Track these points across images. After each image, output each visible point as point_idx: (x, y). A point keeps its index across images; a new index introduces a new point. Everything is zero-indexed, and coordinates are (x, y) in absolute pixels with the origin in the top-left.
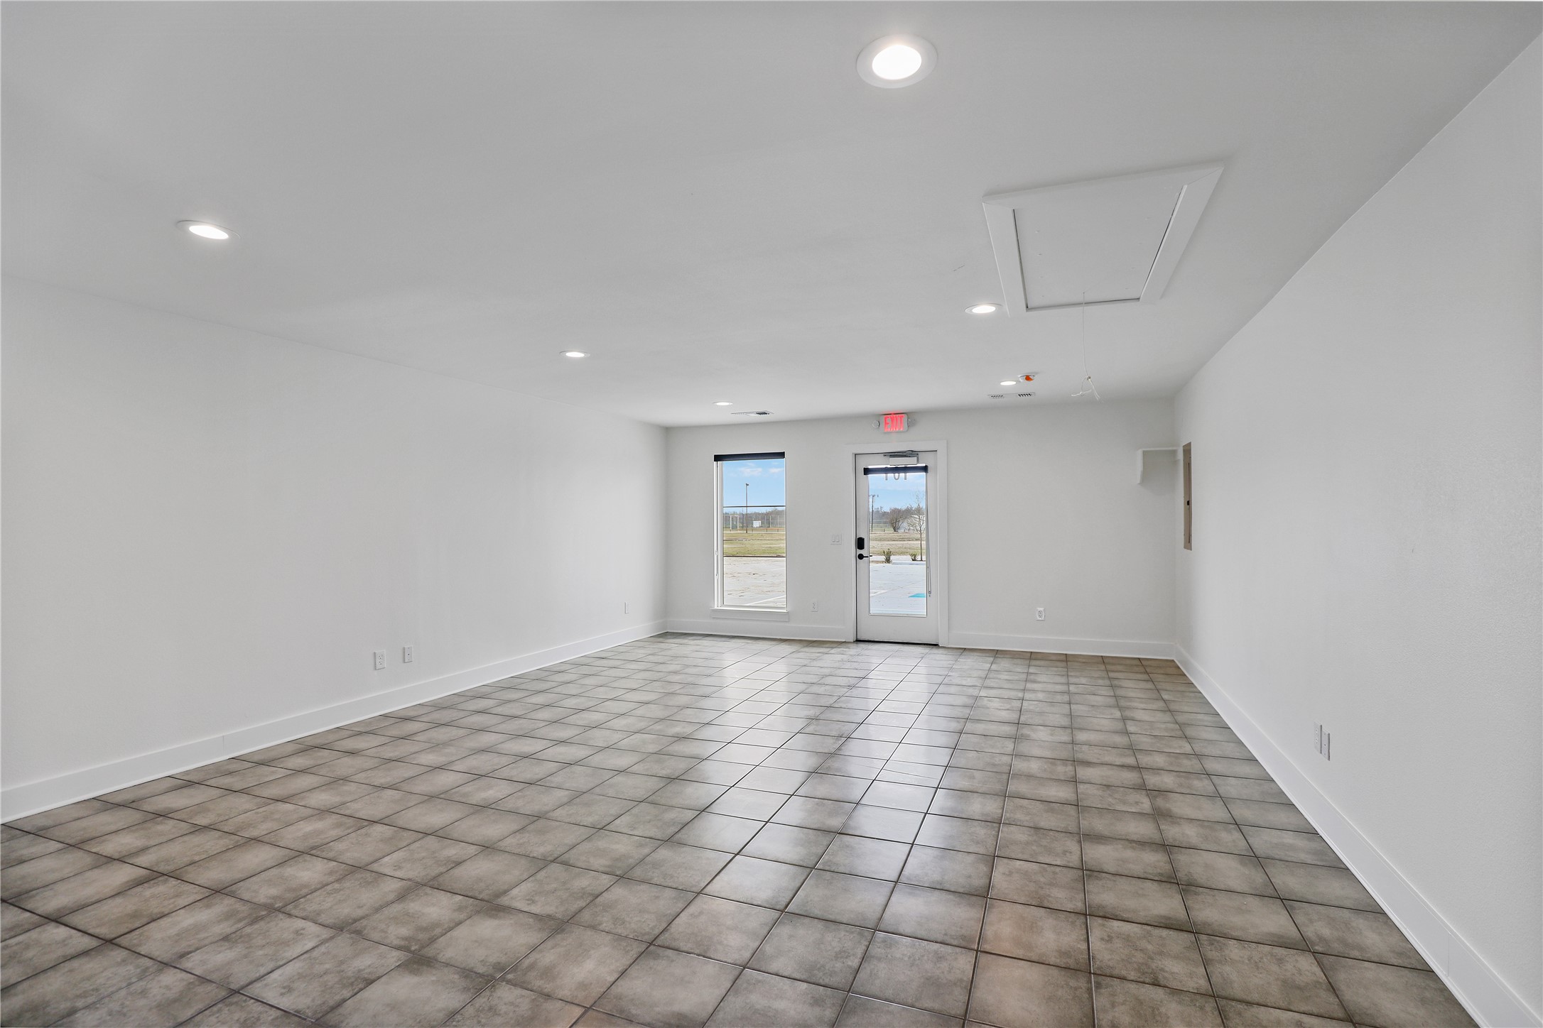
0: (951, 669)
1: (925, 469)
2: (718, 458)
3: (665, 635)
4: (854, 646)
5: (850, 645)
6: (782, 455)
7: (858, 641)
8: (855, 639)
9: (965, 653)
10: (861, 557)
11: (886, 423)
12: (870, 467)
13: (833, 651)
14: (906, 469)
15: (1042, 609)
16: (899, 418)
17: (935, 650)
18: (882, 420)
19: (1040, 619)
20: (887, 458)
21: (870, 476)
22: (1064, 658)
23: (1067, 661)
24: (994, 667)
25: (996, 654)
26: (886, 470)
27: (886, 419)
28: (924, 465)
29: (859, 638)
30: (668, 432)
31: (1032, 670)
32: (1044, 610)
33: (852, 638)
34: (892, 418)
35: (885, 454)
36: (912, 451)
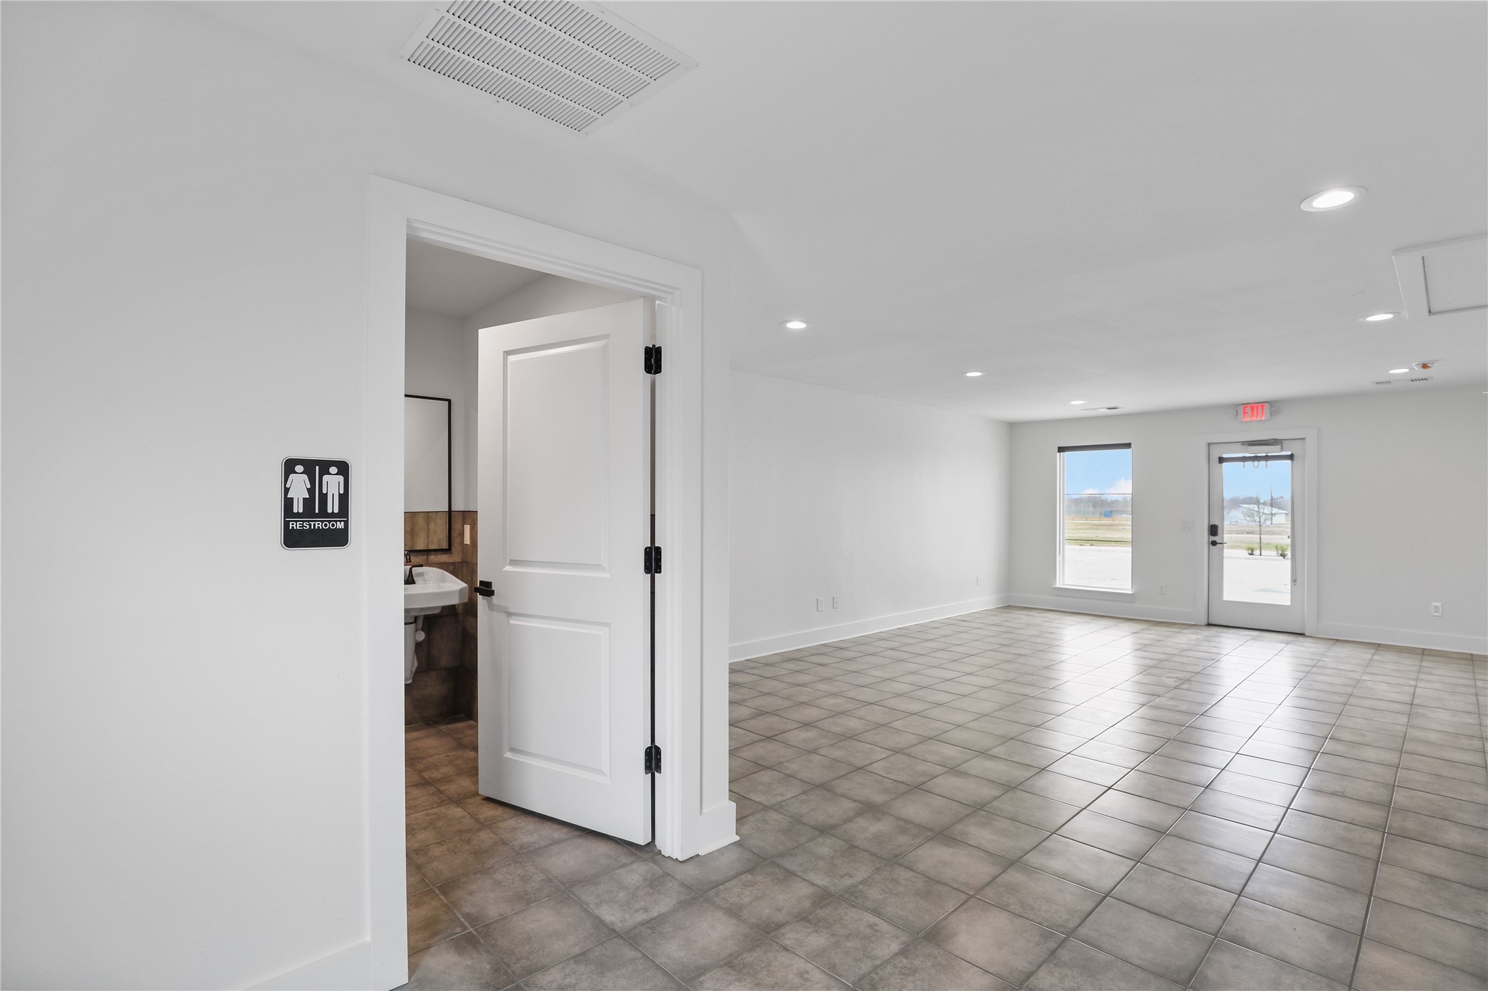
0: (1324, 655)
1: (1291, 457)
2: (1061, 449)
3: (1009, 607)
4: (1207, 628)
5: (1202, 628)
6: (1128, 446)
7: (1209, 625)
8: (1206, 623)
9: (1338, 643)
10: (1214, 543)
11: (1245, 413)
12: (1224, 456)
13: (1185, 631)
14: (1267, 458)
15: (1438, 604)
16: (1260, 408)
17: (1301, 639)
18: (1241, 409)
19: (1436, 614)
20: (1244, 447)
21: (1224, 464)
22: (1470, 657)
23: (1472, 660)
24: (1376, 657)
25: (1378, 647)
26: (1244, 459)
27: (1244, 408)
28: (1289, 453)
29: (1211, 622)
30: (1013, 428)
31: (1424, 664)
32: (1442, 605)
33: (1204, 622)
34: (1252, 407)
35: (1243, 443)
36: (1275, 439)
